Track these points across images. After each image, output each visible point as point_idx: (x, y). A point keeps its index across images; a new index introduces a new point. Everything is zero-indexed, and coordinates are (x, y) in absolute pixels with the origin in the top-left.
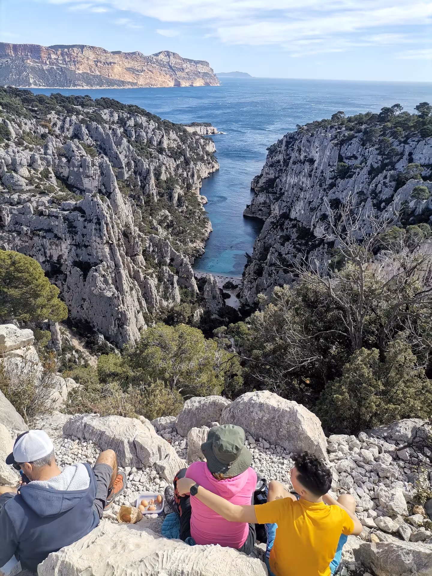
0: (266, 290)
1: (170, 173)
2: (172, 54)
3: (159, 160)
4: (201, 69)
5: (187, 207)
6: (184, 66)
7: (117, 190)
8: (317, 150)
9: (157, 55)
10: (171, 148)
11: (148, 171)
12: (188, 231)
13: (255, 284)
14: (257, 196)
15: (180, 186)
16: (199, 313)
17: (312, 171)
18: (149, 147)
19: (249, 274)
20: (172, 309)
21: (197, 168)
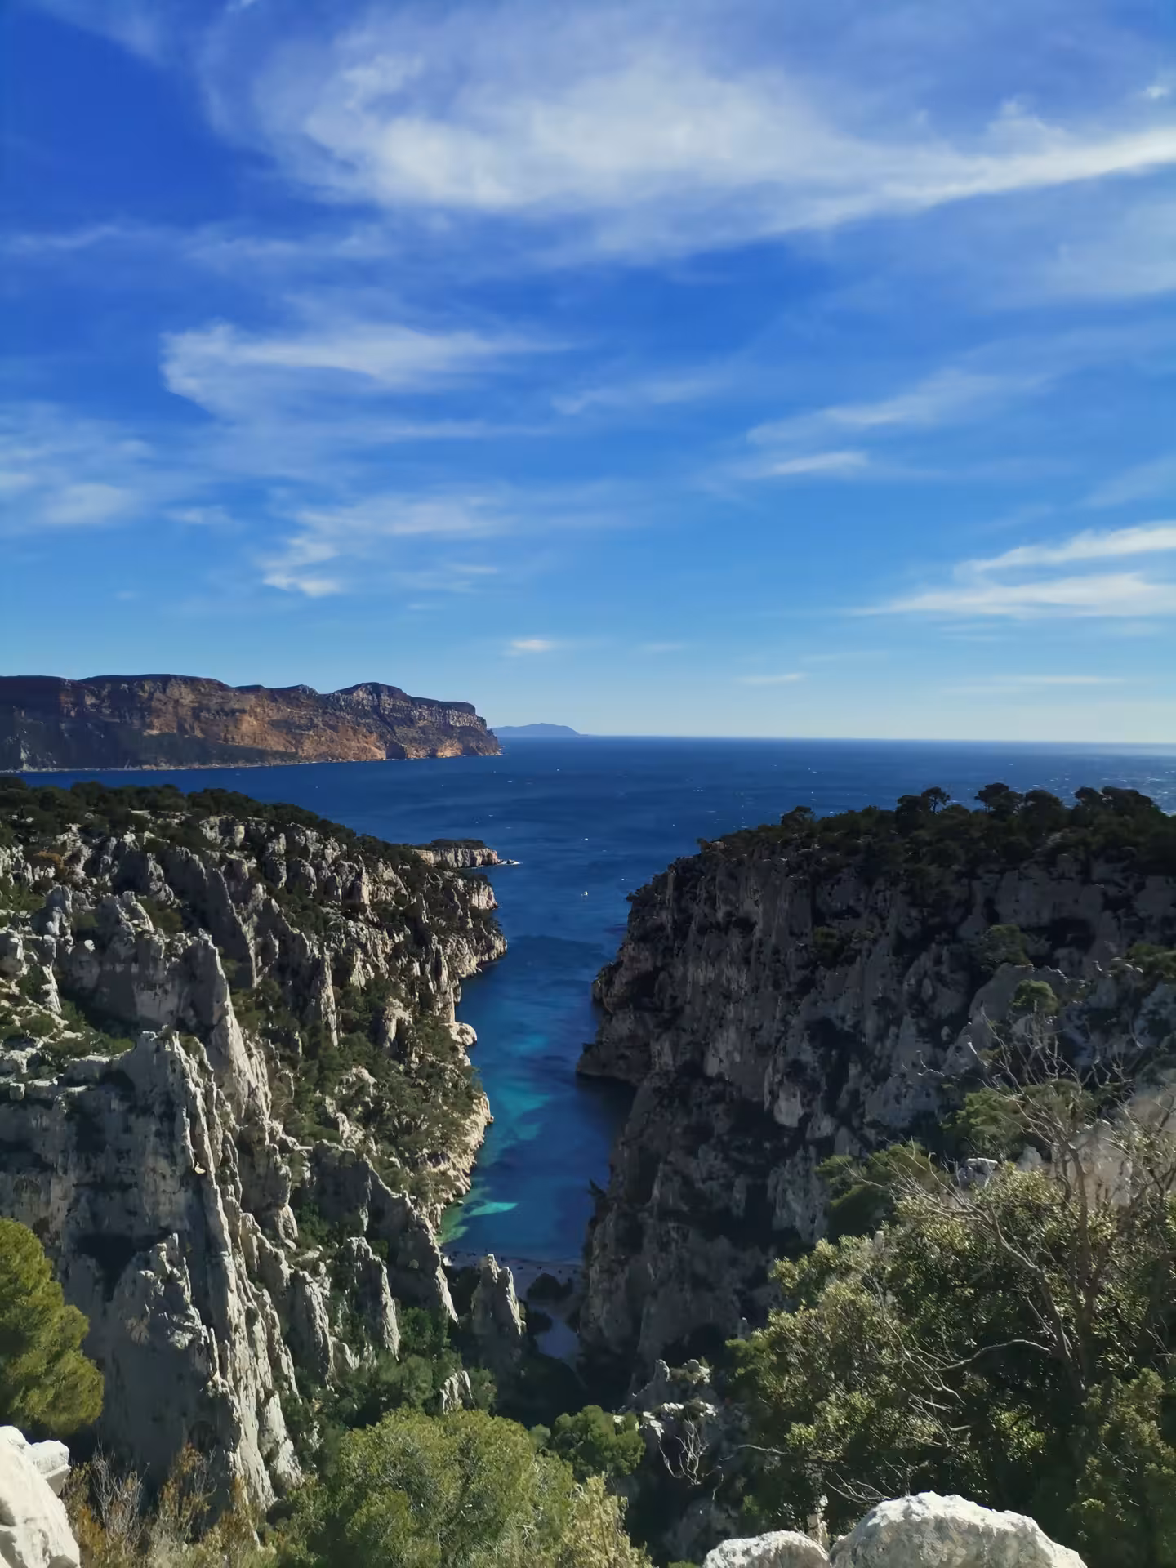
0: (655, 1294)
1: (376, 967)
2: (386, 690)
3: (348, 934)
4: (456, 721)
5: (421, 1057)
6: (415, 713)
7: (231, 1019)
8: (757, 897)
9: (349, 691)
10: (380, 903)
11: (318, 965)
12: (424, 1127)
13: (621, 1279)
14: (611, 1019)
15: (402, 1001)
16: (456, 1387)
17: (748, 950)
18: (322, 904)
19: (604, 1247)
20: (374, 1378)
21: (448, 951)
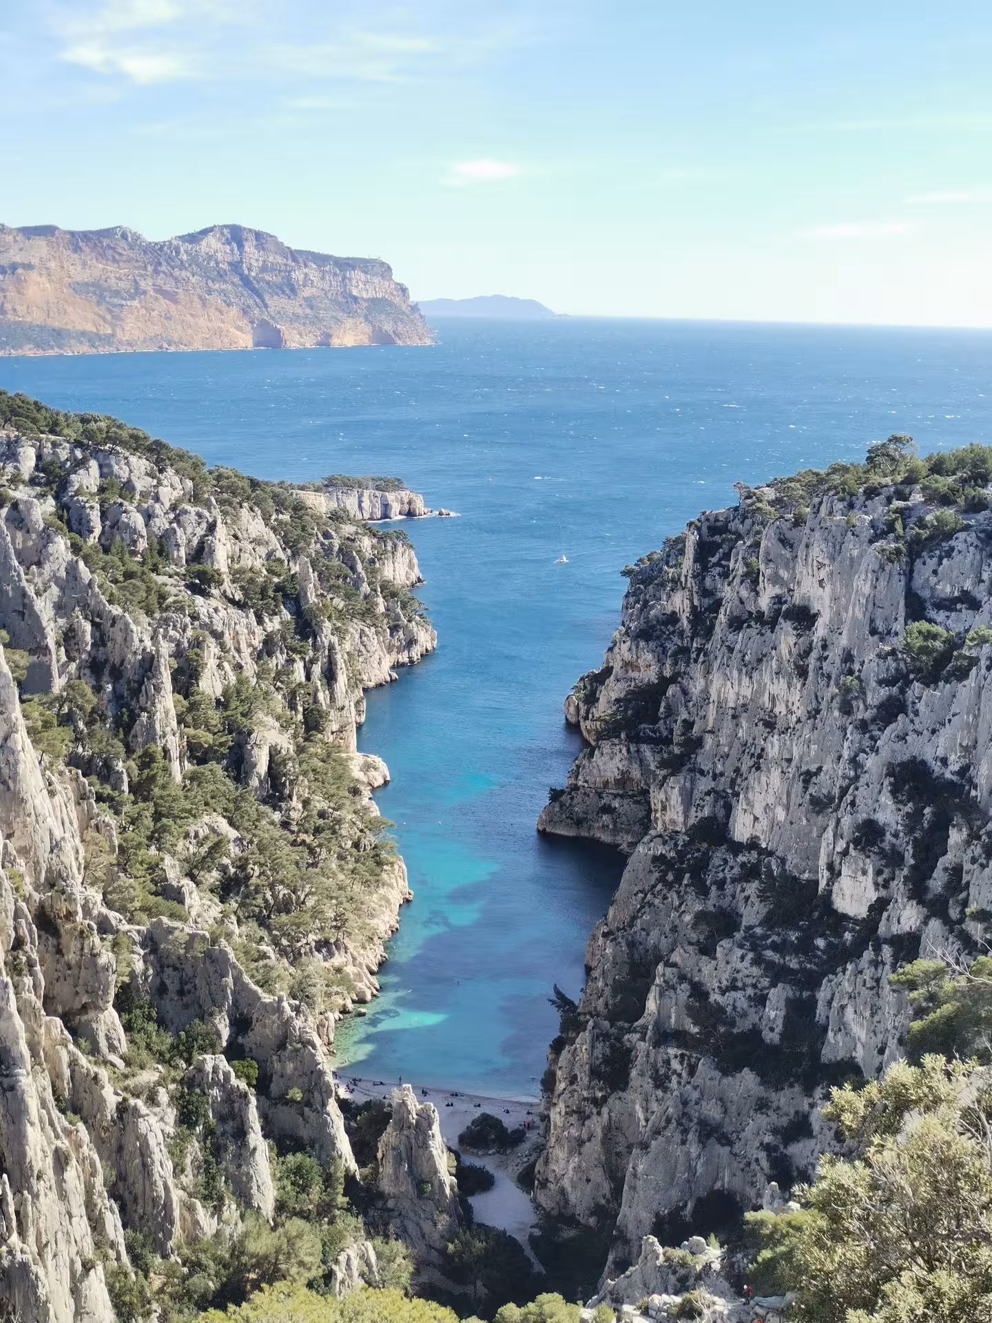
0: (645, 1146)
1: (238, 667)
2: (252, 237)
3: (195, 617)
4: (361, 287)
5: (306, 803)
6: (297, 275)
7: (21, 739)
8: (823, 574)
9: (193, 238)
10: (241, 571)
11: (149, 664)
12: (310, 902)
13: (596, 1125)
14: (591, 755)
15: (278, 718)
16: (355, 1263)
17: (807, 653)
18: (155, 569)
19: (573, 1080)
20: (238, 1250)
21: (348, 646)
